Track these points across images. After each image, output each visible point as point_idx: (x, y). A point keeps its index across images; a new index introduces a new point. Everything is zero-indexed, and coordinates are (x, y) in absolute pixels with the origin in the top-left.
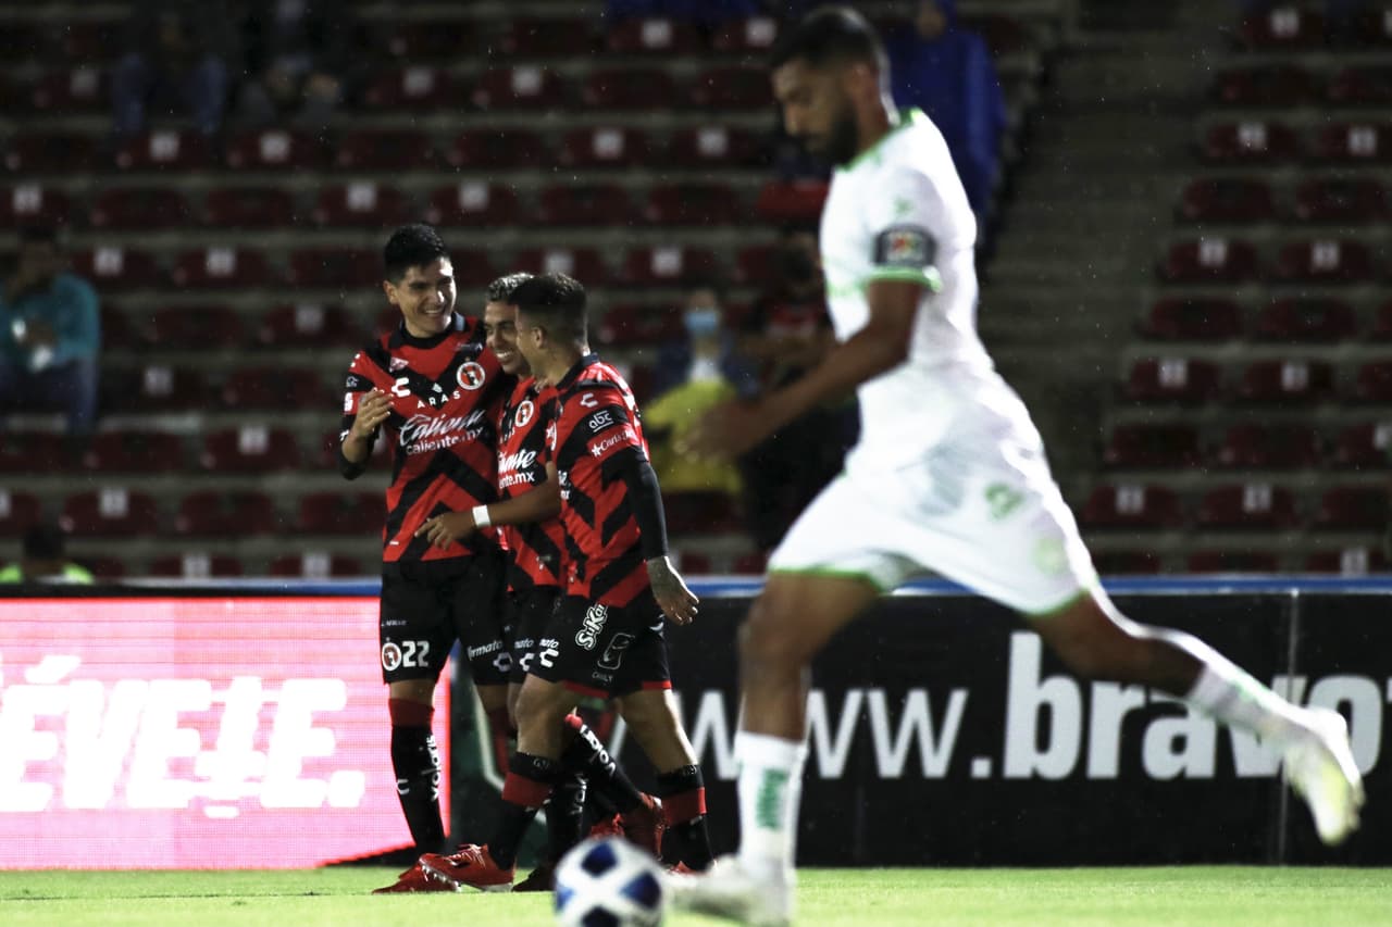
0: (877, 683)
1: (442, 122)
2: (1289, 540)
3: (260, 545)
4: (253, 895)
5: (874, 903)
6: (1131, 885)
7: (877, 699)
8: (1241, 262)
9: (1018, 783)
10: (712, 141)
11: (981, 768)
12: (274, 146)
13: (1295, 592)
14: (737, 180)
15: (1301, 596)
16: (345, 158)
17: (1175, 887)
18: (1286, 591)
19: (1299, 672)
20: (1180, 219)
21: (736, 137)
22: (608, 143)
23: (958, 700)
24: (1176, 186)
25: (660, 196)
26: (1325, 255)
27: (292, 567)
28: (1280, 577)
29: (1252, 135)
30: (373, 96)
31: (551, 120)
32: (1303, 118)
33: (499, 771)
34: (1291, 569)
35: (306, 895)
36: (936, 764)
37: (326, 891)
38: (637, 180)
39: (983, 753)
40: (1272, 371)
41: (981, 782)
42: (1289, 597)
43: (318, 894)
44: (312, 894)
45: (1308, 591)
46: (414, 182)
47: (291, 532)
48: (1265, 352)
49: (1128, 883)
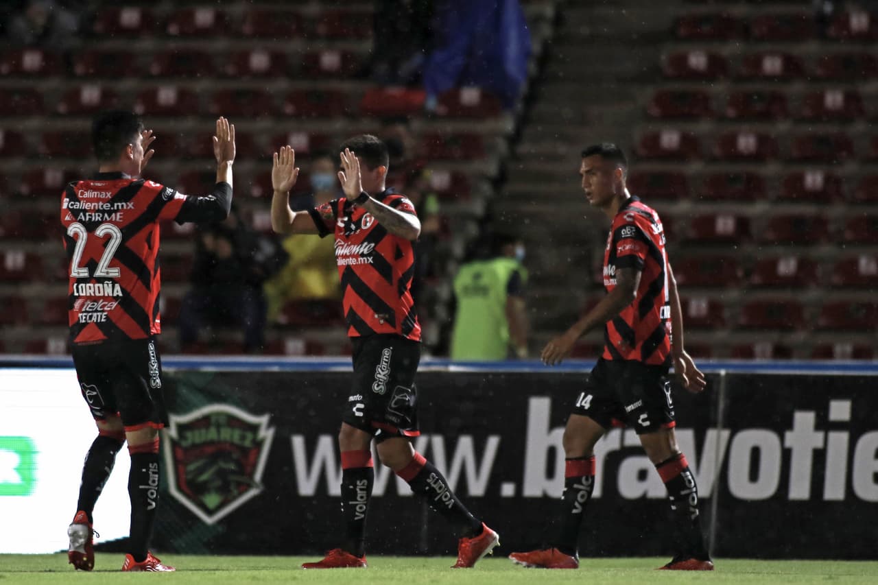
0: (437, 431)
1: (146, 44)
2: (721, 335)
3: (20, 332)
4: (10, 571)
5: (432, 581)
6: (609, 570)
7: (438, 442)
8: (689, 147)
9: (533, 500)
10: (330, 60)
11: (508, 490)
12: (31, 60)
13: (723, 372)
14: (347, 86)
15: (727, 375)
16: (79, 69)
17: (637, 572)
18: (717, 371)
19: (725, 427)
20: (648, 118)
21: (345, 58)
22: (259, 61)
23: (493, 443)
24: (646, 95)
25: (293, 98)
26: (746, 143)
27: (40, 348)
28: (712, 361)
29: (698, 60)
30: (99, 27)
31: (220, 45)
32: (732, 49)
33: (179, 488)
34: (721, 356)
35: (46, 571)
36: (477, 488)
37: (60, 569)
38: (280, 85)
39: (508, 479)
40: (710, 221)
41: (508, 499)
42: (718, 375)
43: (54, 571)
44: (50, 571)
45: (731, 371)
46: (128, 85)
47: (39, 324)
48: (705, 209)
49: (607, 569)
